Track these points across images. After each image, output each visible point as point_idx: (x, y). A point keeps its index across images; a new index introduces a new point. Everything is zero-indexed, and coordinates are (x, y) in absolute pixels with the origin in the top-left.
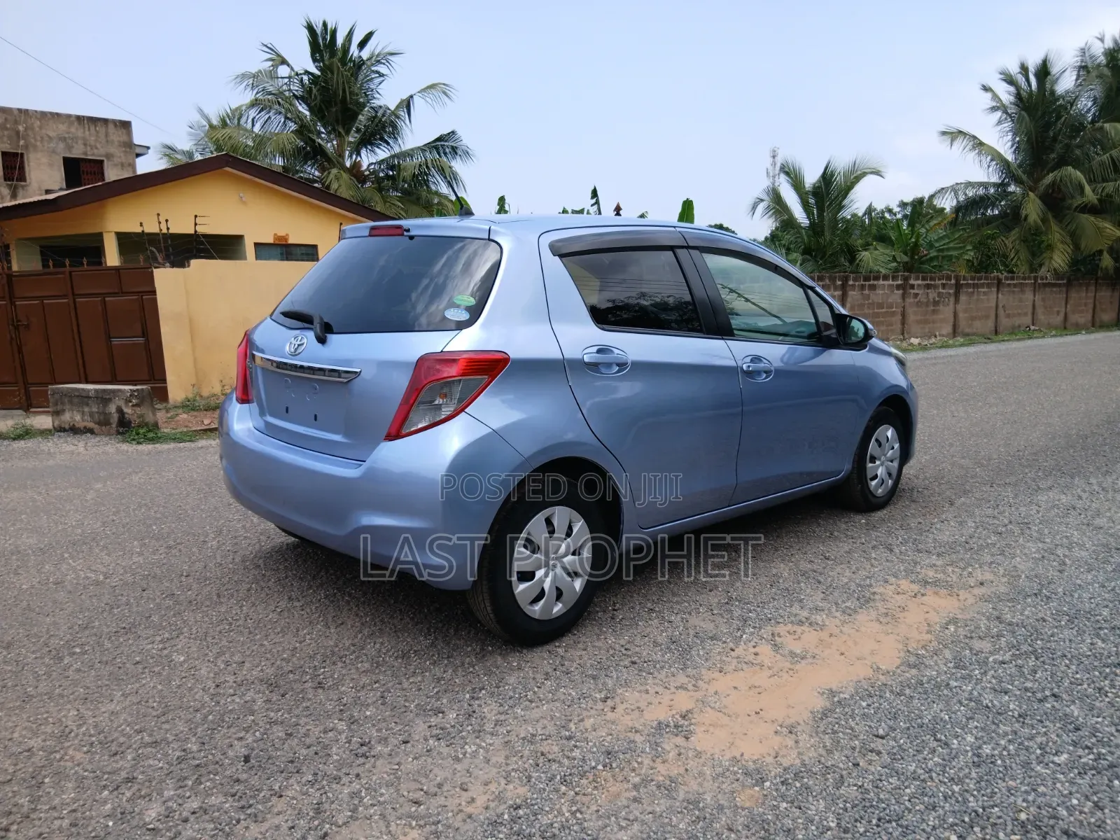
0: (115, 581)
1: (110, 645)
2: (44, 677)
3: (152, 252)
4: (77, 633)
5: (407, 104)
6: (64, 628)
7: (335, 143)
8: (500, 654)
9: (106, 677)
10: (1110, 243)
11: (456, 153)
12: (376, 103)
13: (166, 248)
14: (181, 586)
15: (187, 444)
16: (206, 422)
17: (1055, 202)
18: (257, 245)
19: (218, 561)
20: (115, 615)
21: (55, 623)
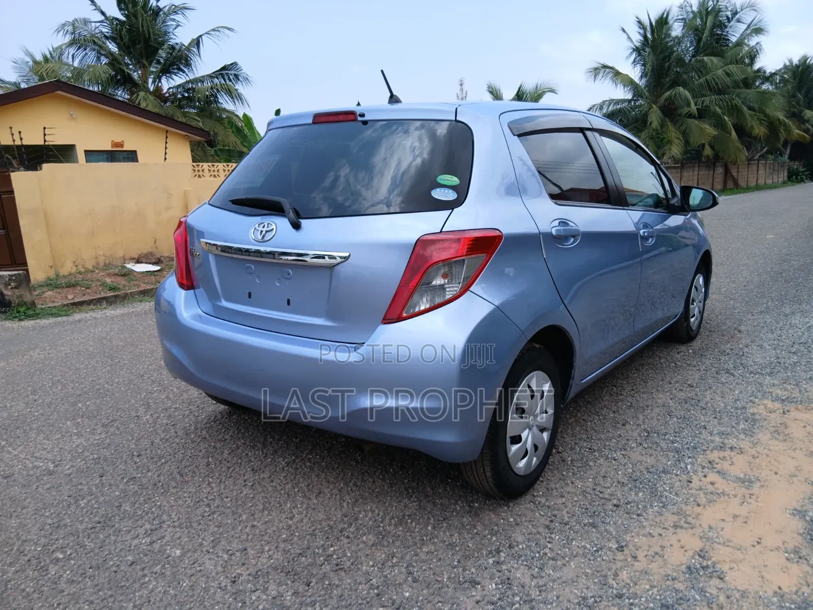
0: (66, 468)
1: (92, 545)
2: (36, 595)
3: (8, 159)
4: (51, 534)
5: (197, 42)
6: (35, 530)
7: (140, 72)
8: (490, 510)
9: (107, 586)
10: (710, 138)
11: (239, 80)
12: (172, 42)
13: (21, 156)
14: (138, 467)
15: (65, 318)
16: (70, 297)
17: (670, 111)
18: (86, 151)
19: (162, 436)
20: (83, 508)
21: (21, 526)
